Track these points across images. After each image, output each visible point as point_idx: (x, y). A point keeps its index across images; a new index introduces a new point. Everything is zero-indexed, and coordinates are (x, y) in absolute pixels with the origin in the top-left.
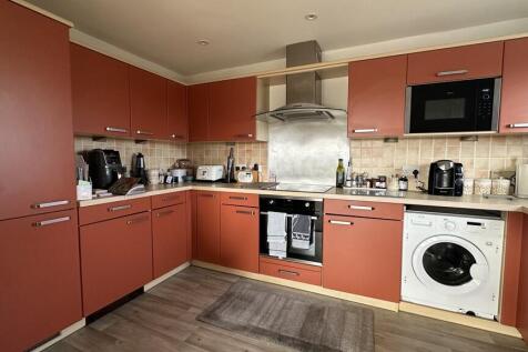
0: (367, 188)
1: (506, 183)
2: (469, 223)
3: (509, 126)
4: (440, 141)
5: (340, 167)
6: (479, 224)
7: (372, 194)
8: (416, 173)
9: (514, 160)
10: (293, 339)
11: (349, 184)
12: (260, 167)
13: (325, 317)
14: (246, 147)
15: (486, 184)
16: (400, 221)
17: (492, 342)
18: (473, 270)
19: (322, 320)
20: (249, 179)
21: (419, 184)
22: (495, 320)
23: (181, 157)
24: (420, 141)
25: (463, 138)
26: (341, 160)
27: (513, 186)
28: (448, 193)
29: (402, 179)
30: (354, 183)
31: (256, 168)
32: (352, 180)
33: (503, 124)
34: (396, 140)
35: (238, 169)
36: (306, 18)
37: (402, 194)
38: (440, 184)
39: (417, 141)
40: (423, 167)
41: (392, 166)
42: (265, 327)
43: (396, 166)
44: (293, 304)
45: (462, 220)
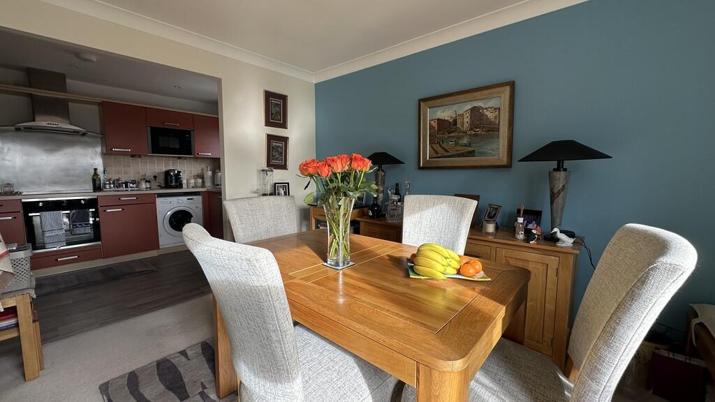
2: (188, 199)
3: (198, 154)
4: (167, 159)
5: (96, 174)
6: (192, 199)
8: (155, 177)
15: (192, 181)
16: (154, 203)
21: (157, 184)
24: (156, 158)
26: (96, 169)
27: (203, 182)
28: (176, 187)
29: (147, 181)
33: (196, 152)
34: (140, 156)
38: (171, 182)
41: (140, 173)
43: (142, 173)
45: (185, 198)
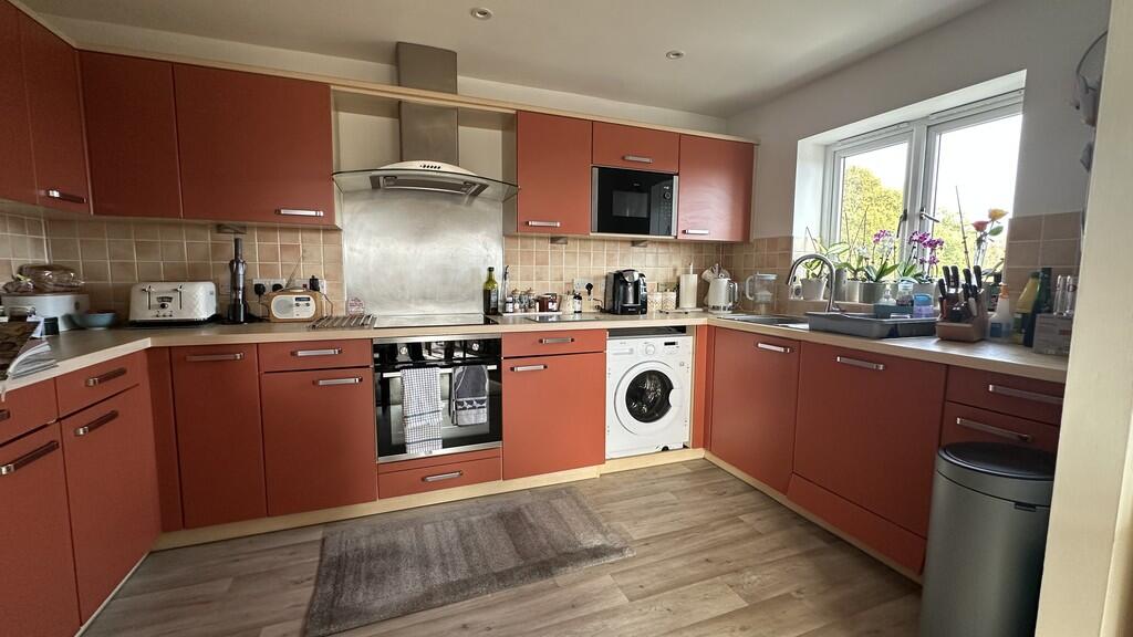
0: (535, 313)
1: (673, 296)
2: (666, 344)
3: (684, 232)
4: (613, 244)
5: (490, 280)
6: (673, 343)
7: (543, 320)
8: (589, 287)
9: (675, 270)
10: (518, 568)
11: (510, 307)
12: (324, 285)
13: (532, 520)
14: (280, 239)
16: (601, 352)
17: (689, 471)
18: (673, 397)
19: (531, 526)
20: (307, 311)
21: (596, 303)
22: (685, 447)
23: (30, 259)
24: (592, 243)
25: (634, 243)
26: (491, 270)
27: (678, 299)
29: (576, 296)
30: (517, 306)
31: (314, 285)
32: (514, 302)
33: (680, 230)
35: (259, 289)
36: (473, 12)
37: (577, 317)
38: (625, 301)
39: (587, 243)
40: (596, 278)
41: (562, 280)
42: (461, 577)
43: (567, 277)
44: (470, 525)
45: (660, 340)
